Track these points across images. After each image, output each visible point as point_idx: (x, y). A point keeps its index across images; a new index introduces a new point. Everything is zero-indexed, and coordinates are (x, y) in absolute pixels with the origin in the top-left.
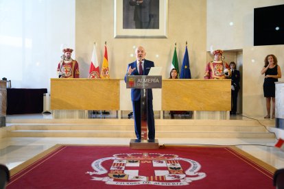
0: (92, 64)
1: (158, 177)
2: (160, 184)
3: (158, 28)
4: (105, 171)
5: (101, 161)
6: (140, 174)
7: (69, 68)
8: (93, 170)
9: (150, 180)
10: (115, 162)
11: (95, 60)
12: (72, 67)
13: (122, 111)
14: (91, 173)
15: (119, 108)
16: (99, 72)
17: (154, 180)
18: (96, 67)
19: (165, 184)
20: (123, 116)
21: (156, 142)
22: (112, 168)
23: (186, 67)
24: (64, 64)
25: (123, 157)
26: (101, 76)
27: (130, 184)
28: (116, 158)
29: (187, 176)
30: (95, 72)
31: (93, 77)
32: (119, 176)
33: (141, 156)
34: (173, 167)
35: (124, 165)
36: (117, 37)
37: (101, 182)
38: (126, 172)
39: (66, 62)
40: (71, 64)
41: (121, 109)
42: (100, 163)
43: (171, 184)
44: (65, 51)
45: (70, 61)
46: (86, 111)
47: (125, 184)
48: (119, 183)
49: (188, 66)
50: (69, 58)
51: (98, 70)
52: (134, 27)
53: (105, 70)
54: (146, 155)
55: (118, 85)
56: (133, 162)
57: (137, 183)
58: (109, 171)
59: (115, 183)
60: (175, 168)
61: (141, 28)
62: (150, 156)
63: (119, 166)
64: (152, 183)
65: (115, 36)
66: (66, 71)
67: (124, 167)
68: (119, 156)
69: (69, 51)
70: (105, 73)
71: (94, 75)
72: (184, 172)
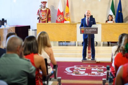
0: (59, 10)
1: (92, 74)
2: (93, 75)
4: (72, 72)
5: (69, 68)
6: (85, 73)
7: (44, 14)
8: (66, 71)
9: (89, 74)
10: (75, 68)
11: (60, 7)
12: (46, 13)
14: (66, 72)
15: (76, 40)
16: (63, 15)
17: (91, 74)
18: (61, 12)
19: (94, 76)
21: (95, 60)
22: (74, 71)
24: (41, 10)
25: (79, 66)
27: (81, 75)
28: (75, 67)
29: (104, 73)
30: (60, 15)
31: (60, 18)
32: (77, 73)
33: (87, 66)
34: (100, 70)
35: (79, 69)
37: (70, 75)
38: (80, 72)
39: (43, 10)
40: (46, 11)
41: (77, 41)
42: (69, 69)
43: (96, 76)
44: (42, 3)
45: (45, 9)
46: (57, 42)
47: (80, 75)
48: (77, 75)
50: (45, 7)
53: (67, 14)
54: (89, 66)
55: (76, 27)
56: (83, 68)
57: (84, 75)
58: (73, 72)
59: (76, 75)
60: (101, 71)
62: (91, 66)
63: (77, 70)
64: (90, 75)
66: (43, 16)
67: (79, 71)
68: (77, 66)
69: (45, 3)
70: (67, 16)
71: (60, 17)
72: (103, 72)
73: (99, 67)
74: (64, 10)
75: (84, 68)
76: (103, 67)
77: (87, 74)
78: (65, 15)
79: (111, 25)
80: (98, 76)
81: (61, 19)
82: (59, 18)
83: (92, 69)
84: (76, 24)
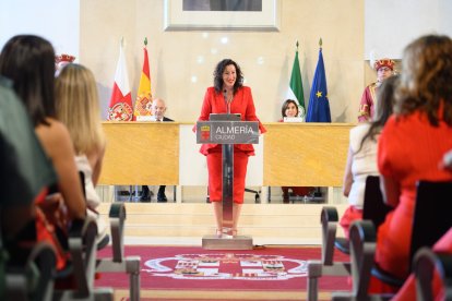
0: (116, 87)
1: (247, 274)
2: (250, 279)
3: (259, 8)
6: (220, 271)
10: (180, 262)
11: (122, 79)
13: (182, 187)
16: (130, 104)
17: (241, 275)
18: (125, 93)
20: (185, 198)
22: (177, 267)
23: (319, 94)
25: (193, 257)
26: (136, 112)
27: (206, 279)
28: (180, 259)
29: (289, 274)
30: (122, 105)
31: (119, 115)
32: (190, 273)
33: (221, 257)
34: (271, 266)
35: (195, 264)
36: (170, 29)
41: (181, 184)
42: (157, 263)
46: (112, 188)
47: (200, 278)
48: (191, 278)
49: (325, 93)
51: (128, 99)
52: (208, 5)
53: (145, 101)
54: (230, 256)
55: (176, 134)
56: (209, 262)
58: (175, 269)
59: (186, 278)
60: (274, 268)
61: (223, 8)
62: (237, 257)
63: (189, 266)
65: (166, 27)
67: (195, 267)
68: (185, 256)
69: (67, 59)
70: (144, 107)
71: (120, 111)
72: (285, 271)
73: (266, 258)
74: (135, 89)
75: (212, 259)
76: (281, 258)
77: (226, 276)
78: (137, 104)
79: (297, 129)
80: (270, 279)
81: (123, 116)
82: (115, 115)
83: (243, 264)
84: (177, 125)
